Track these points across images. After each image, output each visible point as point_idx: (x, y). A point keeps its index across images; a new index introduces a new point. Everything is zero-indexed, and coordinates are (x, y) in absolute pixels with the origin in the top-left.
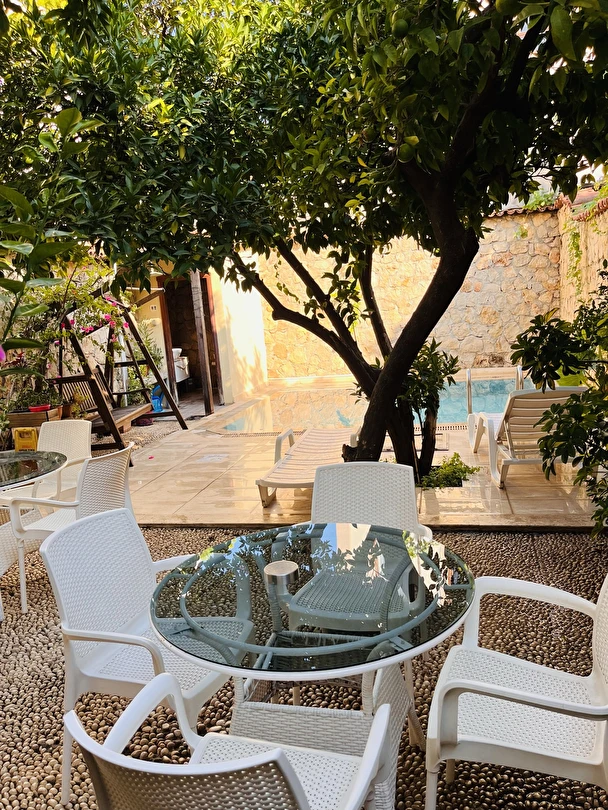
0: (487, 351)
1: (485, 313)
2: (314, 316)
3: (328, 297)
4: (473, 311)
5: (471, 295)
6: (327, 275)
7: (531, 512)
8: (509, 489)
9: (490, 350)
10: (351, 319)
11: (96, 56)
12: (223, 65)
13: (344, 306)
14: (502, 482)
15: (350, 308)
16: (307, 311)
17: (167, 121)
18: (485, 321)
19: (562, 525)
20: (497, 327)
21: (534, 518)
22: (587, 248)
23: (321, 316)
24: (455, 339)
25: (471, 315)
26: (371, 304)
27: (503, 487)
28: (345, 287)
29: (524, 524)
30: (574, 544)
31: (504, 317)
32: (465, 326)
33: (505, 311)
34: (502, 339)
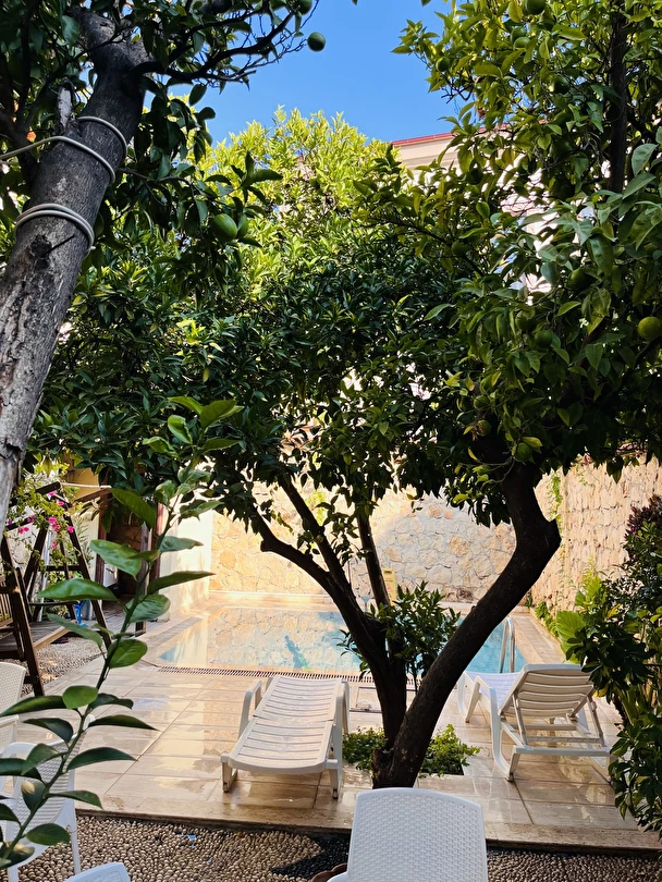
0: (456, 585)
1: (455, 542)
2: (308, 551)
3: (323, 529)
4: (442, 538)
5: (441, 521)
6: (323, 505)
7: (555, 822)
8: (520, 784)
9: (458, 583)
10: (346, 557)
11: (136, 273)
12: (254, 292)
13: (340, 541)
14: (511, 774)
15: (346, 544)
16: (299, 545)
17: (196, 342)
18: (455, 551)
19: (593, 844)
20: (467, 559)
21: (559, 831)
22: (567, 494)
23: (316, 552)
24: (422, 567)
25: (440, 543)
26: (368, 542)
27: (512, 781)
28: (343, 521)
29: (550, 841)
30: (611, 873)
31: (475, 549)
32: (433, 554)
33: (475, 542)
34: (471, 573)
